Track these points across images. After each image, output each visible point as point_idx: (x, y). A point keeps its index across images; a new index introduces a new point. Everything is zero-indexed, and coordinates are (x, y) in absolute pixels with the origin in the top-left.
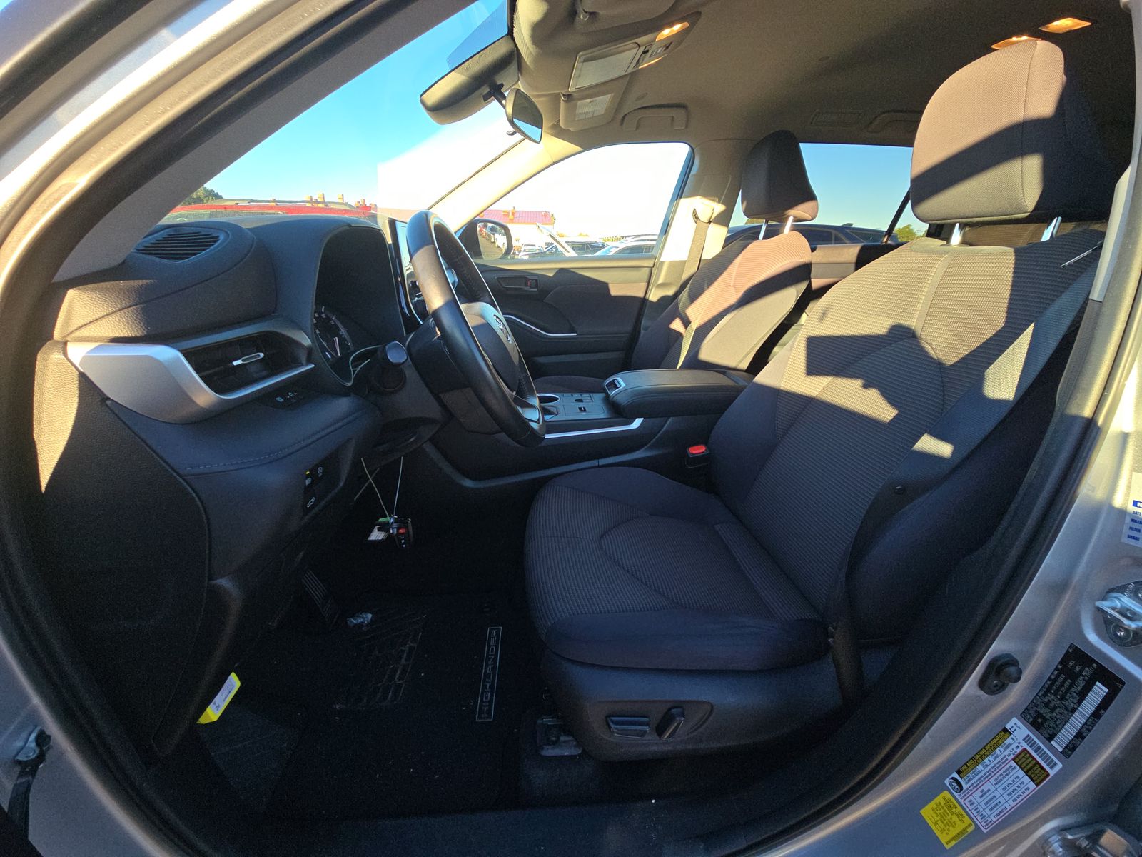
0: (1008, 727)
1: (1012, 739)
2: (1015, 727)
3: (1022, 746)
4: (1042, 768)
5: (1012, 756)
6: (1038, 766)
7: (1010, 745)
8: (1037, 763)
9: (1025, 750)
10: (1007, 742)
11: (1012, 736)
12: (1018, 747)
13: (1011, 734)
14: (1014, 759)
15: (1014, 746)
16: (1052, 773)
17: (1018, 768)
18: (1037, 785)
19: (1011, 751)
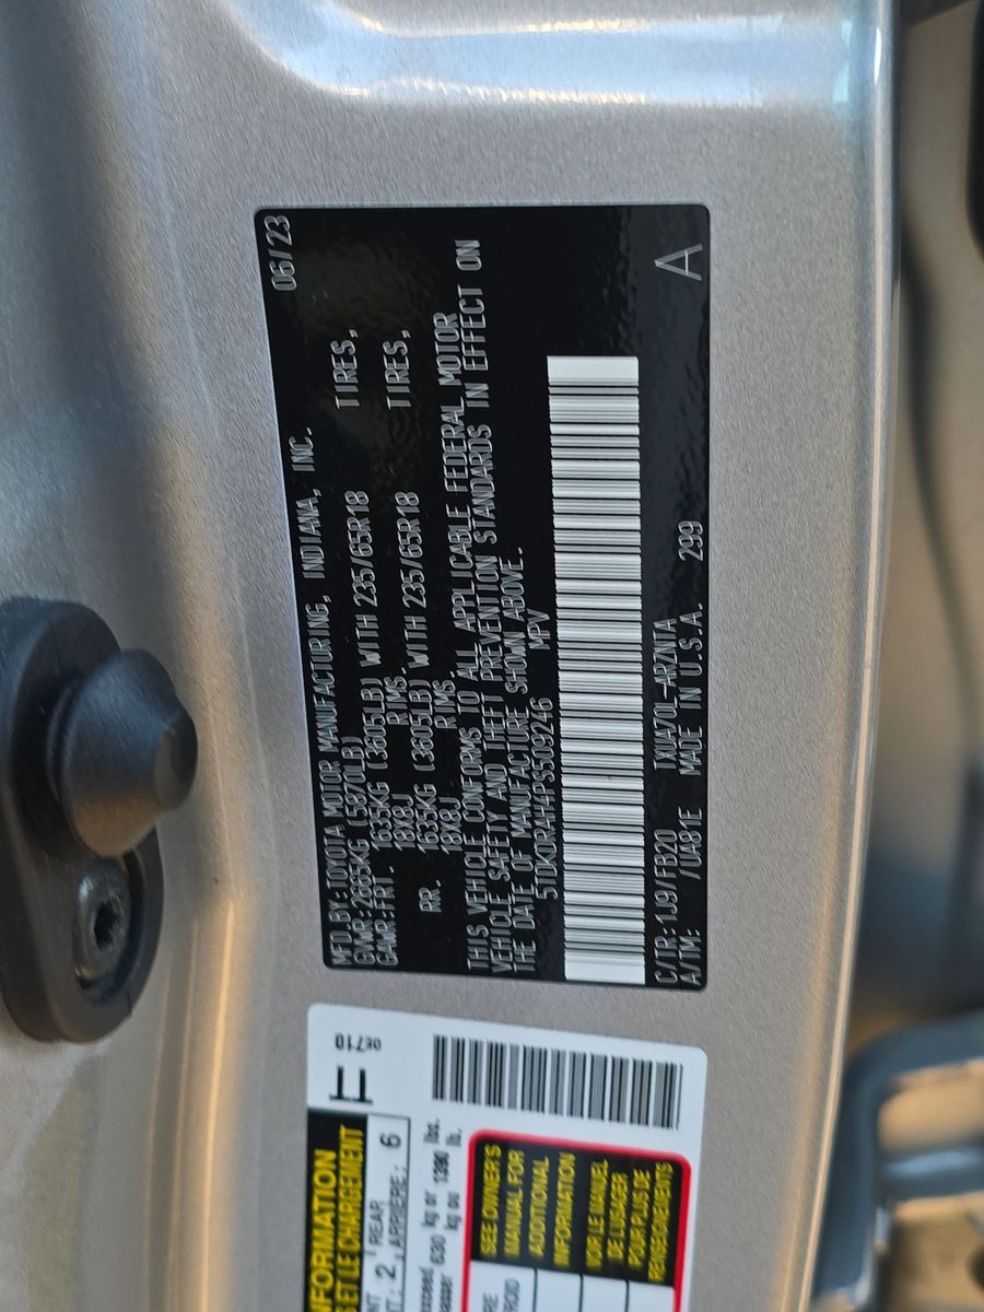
0: (320, 1097)
1: (388, 1142)
2: (352, 1063)
3: (454, 1140)
4: (625, 1162)
5: (456, 1243)
6: (599, 1173)
7: (399, 1188)
8: (588, 1157)
9: (480, 1144)
10: (378, 1190)
11: (375, 1129)
12: (441, 1162)
13: (359, 1123)
14: (474, 1252)
15: (422, 1178)
16: (684, 1140)
17: (524, 1276)
18: (672, 1278)
19: (430, 1221)
